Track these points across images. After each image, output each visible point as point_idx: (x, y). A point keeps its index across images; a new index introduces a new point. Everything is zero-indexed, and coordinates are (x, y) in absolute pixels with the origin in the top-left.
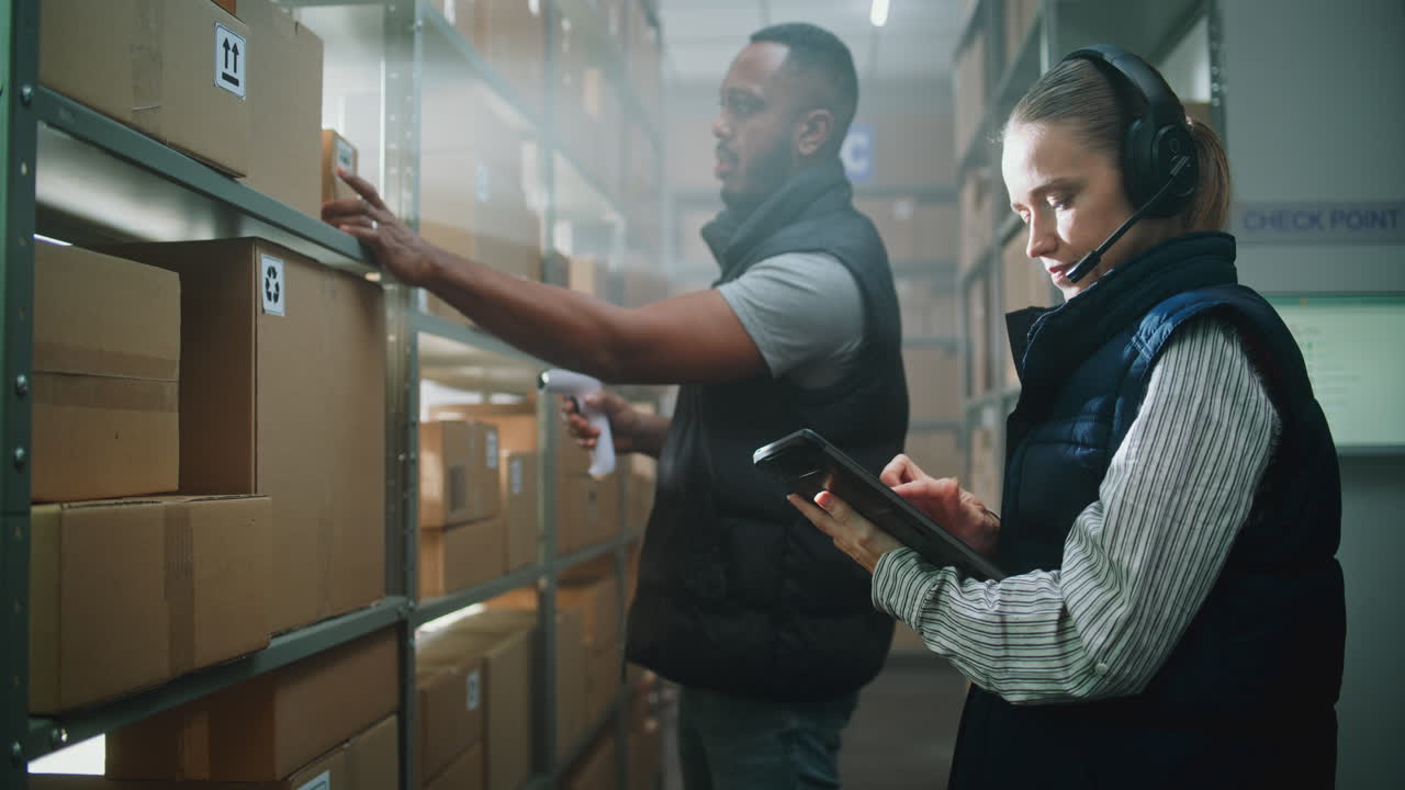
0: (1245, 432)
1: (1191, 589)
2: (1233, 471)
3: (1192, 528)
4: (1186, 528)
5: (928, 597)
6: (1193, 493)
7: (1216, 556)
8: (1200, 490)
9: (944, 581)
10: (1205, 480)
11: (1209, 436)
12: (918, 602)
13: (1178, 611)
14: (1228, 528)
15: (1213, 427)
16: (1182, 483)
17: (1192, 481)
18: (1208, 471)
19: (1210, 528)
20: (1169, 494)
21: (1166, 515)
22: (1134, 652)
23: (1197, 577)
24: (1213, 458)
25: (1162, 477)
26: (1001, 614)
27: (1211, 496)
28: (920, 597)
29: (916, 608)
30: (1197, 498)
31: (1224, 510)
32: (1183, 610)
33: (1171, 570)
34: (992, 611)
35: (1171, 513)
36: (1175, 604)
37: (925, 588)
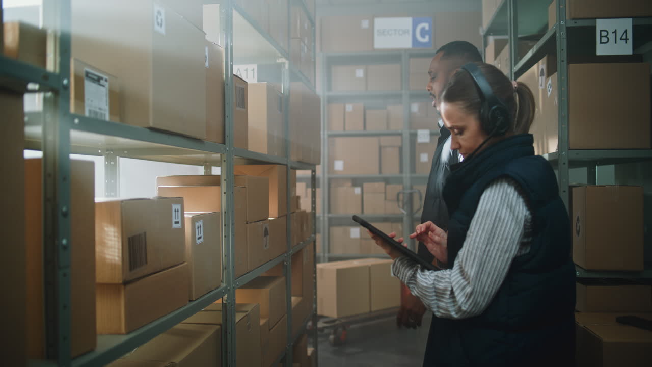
0: (514, 222)
1: (495, 280)
2: (509, 237)
3: (494, 259)
4: (492, 259)
5: (410, 276)
6: (495, 246)
7: (504, 268)
8: (497, 245)
9: (417, 270)
10: (499, 241)
11: (500, 224)
12: (407, 278)
13: (491, 288)
14: (508, 258)
15: (502, 221)
16: (490, 242)
17: (494, 241)
18: (500, 237)
19: (501, 258)
20: (484, 247)
21: (484, 254)
22: (475, 304)
23: (498, 275)
24: (502, 232)
25: (482, 241)
26: (434, 284)
27: (502, 246)
28: (407, 275)
29: (406, 279)
30: (496, 248)
31: (506, 252)
32: (493, 288)
33: (487, 274)
34: (430, 283)
35: (486, 254)
36: (489, 286)
37: (409, 273)
